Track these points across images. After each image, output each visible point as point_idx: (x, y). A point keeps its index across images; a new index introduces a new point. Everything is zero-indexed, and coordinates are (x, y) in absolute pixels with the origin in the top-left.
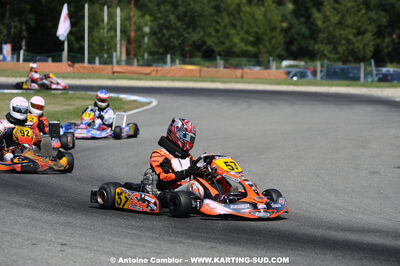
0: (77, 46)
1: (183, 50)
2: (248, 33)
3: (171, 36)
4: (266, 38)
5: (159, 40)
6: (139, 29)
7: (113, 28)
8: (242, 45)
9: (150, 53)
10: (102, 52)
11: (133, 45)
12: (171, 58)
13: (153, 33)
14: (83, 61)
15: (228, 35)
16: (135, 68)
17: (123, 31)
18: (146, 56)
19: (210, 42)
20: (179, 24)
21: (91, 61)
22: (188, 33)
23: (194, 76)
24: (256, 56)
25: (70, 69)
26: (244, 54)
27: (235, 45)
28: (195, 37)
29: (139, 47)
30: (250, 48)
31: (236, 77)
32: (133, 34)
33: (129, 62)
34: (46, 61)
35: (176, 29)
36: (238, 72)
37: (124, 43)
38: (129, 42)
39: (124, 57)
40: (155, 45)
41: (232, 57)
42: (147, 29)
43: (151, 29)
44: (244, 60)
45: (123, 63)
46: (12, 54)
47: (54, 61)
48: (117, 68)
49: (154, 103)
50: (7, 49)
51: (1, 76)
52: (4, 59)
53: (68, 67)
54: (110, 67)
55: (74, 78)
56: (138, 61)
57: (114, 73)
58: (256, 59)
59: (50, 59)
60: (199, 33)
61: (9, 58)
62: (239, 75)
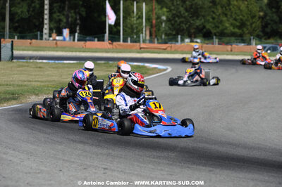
0: (115, 30)
1: (189, 32)
2: (235, 20)
3: (181, 22)
4: (249, 24)
5: (173, 25)
6: (159, 18)
7: (140, 17)
8: (232, 28)
9: (166, 35)
10: (132, 34)
11: (154, 29)
12: (181, 38)
13: (169, 20)
14: (119, 41)
15: (221, 21)
16: (156, 45)
17: (148, 19)
18: (163, 36)
19: (208, 26)
20: (187, 14)
21: (125, 40)
22: (193, 20)
24: (241, 36)
25: (110, 46)
26: (233, 34)
27: (226, 28)
28: (198, 23)
29: (159, 30)
30: (236, 30)
31: (227, 51)
32: (154, 22)
33: (151, 41)
34: (93, 40)
35: (185, 17)
36: (229, 47)
37: (148, 27)
38: (152, 26)
39: (148, 38)
40: (170, 29)
41: (224, 37)
42: (164, 18)
43: (167, 17)
44: (233, 39)
45: (148, 42)
46: (70, 36)
47: (98, 40)
48: (143, 45)
49: (170, 69)
50: (66, 32)
51: (62, 51)
52: (64, 39)
53: (108, 45)
54: (138, 44)
55: (113, 52)
56: (158, 40)
57: (141, 48)
58: (241, 38)
59: (96, 39)
60: (201, 20)
61: (68, 38)
62: (229, 49)
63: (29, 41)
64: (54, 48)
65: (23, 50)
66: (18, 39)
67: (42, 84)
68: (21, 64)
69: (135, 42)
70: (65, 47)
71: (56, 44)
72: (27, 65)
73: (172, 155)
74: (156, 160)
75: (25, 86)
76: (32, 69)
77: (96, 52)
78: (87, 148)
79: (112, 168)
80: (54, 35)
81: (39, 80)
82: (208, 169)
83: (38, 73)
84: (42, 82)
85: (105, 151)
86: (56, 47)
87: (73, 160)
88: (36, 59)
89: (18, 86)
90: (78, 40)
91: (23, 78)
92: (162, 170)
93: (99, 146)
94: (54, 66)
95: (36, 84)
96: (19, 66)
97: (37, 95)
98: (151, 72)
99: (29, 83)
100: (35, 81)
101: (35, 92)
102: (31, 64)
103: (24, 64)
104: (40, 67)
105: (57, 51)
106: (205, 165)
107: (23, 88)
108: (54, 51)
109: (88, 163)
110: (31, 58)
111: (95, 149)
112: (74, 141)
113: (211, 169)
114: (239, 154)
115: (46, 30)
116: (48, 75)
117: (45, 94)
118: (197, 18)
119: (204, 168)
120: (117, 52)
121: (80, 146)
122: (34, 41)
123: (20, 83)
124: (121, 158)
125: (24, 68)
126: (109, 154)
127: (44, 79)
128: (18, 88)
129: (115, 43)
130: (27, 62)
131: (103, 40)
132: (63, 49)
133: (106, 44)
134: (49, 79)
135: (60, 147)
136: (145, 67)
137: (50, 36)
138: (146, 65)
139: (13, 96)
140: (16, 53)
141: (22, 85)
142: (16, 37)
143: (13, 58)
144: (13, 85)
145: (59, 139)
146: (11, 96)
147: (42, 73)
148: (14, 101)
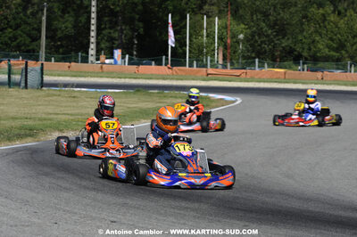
1: (273, 55)
2: (331, 39)
3: (262, 42)
4: (349, 45)
5: (251, 45)
6: (234, 36)
8: (327, 50)
9: (244, 57)
10: (199, 57)
11: (229, 51)
12: (259, 62)
13: (247, 39)
14: (185, 65)
15: (313, 42)
16: (229, 71)
17: (220, 38)
20: (270, 32)
21: (191, 65)
22: (279, 40)
23: (279, 78)
25: (169, 72)
26: (327, 59)
27: (320, 50)
28: (285, 43)
29: (235, 52)
30: (333, 53)
31: (318, 79)
32: (229, 41)
33: (225, 67)
34: (150, 64)
35: (268, 36)
36: (319, 75)
37: (221, 48)
38: (226, 47)
39: (221, 62)
40: (248, 50)
41: (315, 61)
42: (241, 36)
43: (245, 36)
45: (220, 66)
46: (122, 58)
47: (156, 64)
48: (210, 71)
49: (239, 101)
50: (118, 53)
51: (107, 77)
52: (116, 62)
53: (167, 70)
54: (205, 69)
55: (172, 79)
56: (232, 64)
57: (208, 75)
59: (153, 63)
60: (288, 39)
61: (119, 61)
62: (320, 77)
63: (68, 64)
64: (98, 73)
65: (59, 75)
66: (55, 61)
68: (51, 92)
70: (112, 72)
71: (102, 67)
72: (58, 93)
73: (204, 206)
74: (182, 212)
75: (50, 119)
76: (64, 99)
77: (151, 79)
78: (100, 196)
79: (123, 221)
80: (102, 57)
81: (69, 112)
84: (72, 115)
85: (121, 200)
86: (101, 73)
87: (76, 211)
88: (72, 87)
89: (40, 120)
90: (129, 64)
91: (50, 109)
92: (184, 224)
95: (63, 117)
96: (48, 95)
97: (61, 131)
98: (214, 104)
99: (55, 116)
101: (59, 127)
102: (62, 93)
103: (55, 92)
104: (74, 97)
105: (101, 77)
106: (241, 219)
107: (45, 122)
108: (97, 77)
109: (94, 215)
110: (66, 85)
112: (86, 188)
113: (247, 223)
115: (92, 51)
116: (82, 107)
117: (72, 130)
118: (283, 38)
120: (177, 79)
121: (92, 194)
122: (73, 64)
123: (44, 116)
124: (138, 208)
125: (55, 97)
126: (124, 205)
127: (77, 111)
129: (174, 68)
130: (60, 91)
131: (161, 65)
132: (110, 75)
133: (163, 69)
135: (65, 194)
136: (209, 98)
137: (98, 59)
138: (211, 95)
139: (30, 132)
140: (47, 79)
141: (45, 119)
142: (53, 59)
143: (42, 84)
144: (34, 119)
145: (68, 185)
146: (28, 132)
147: (75, 104)
148: (30, 139)
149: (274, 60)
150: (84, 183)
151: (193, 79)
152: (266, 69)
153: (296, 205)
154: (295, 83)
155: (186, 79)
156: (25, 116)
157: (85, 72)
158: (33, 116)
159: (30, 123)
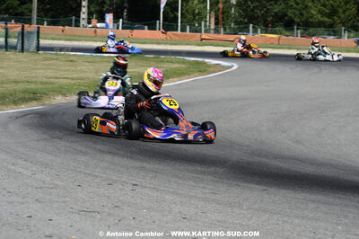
0: (172, 15)
1: (266, 20)
2: (324, 5)
3: (255, 8)
4: (341, 11)
5: (244, 11)
8: (319, 16)
9: (236, 23)
10: (193, 21)
12: (253, 27)
13: (239, 4)
14: (177, 30)
15: (306, 7)
16: (222, 36)
18: (232, 25)
21: (183, 30)
22: (271, 5)
23: (273, 44)
24: (331, 26)
25: (163, 36)
26: (320, 24)
27: (312, 16)
28: (277, 8)
30: (325, 19)
32: (221, 6)
33: (217, 31)
34: (143, 29)
35: (260, 2)
37: (213, 13)
39: (213, 26)
40: (241, 16)
42: (234, 1)
43: (238, 1)
44: (321, 30)
45: (212, 31)
46: (114, 22)
47: (149, 29)
48: (204, 36)
49: (236, 66)
50: (109, 17)
51: (101, 42)
52: (107, 27)
53: (161, 34)
54: (199, 34)
55: (166, 44)
56: (225, 29)
57: (202, 39)
58: (332, 29)
59: (146, 27)
60: (280, 5)
61: (111, 25)
63: (61, 27)
64: (92, 37)
65: (53, 39)
66: (48, 25)
67: (72, 82)
68: (48, 56)
69: (197, 32)
71: (95, 32)
72: (56, 57)
73: (220, 170)
75: (51, 83)
76: (62, 63)
77: (145, 43)
78: (117, 159)
79: (144, 184)
80: (94, 21)
81: (70, 76)
82: (261, 187)
83: (68, 68)
84: (72, 79)
85: (138, 164)
86: (95, 37)
87: (96, 174)
88: (67, 51)
89: (42, 83)
90: (123, 28)
91: (50, 73)
92: (205, 188)
93: (132, 158)
94: (90, 60)
95: (65, 81)
96: (46, 59)
97: (65, 95)
98: (211, 69)
99: (56, 80)
100: (64, 78)
101: (62, 91)
102: (59, 57)
104: (72, 61)
105: (96, 41)
106: (258, 183)
107: (47, 86)
108: (92, 41)
109: (114, 178)
110: (61, 49)
111: (126, 162)
112: (102, 152)
113: (266, 188)
114: (303, 171)
115: (84, 15)
116: (81, 71)
118: (276, 3)
119: (257, 186)
120: (172, 44)
121: (108, 158)
122: (67, 27)
123: (45, 80)
124: (156, 172)
125: (51, 62)
126: (142, 168)
127: (75, 76)
128: (41, 86)
129: (169, 33)
130: (56, 55)
131: (155, 29)
132: (104, 39)
133: (158, 34)
134: (82, 75)
135: (83, 158)
136: (205, 63)
137: (89, 23)
138: (207, 60)
139: (34, 96)
140: (43, 42)
141: (46, 83)
142: (45, 22)
143: (39, 48)
144: (36, 83)
145: (83, 149)
146: (32, 96)
147: (74, 69)
148: (35, 103)
149: (266, 26)
150: (99, 147)
151: (188, 44)
152: (259, 34)
153: (309, 170)
154: (290, 49)
155: (180, 44)
156: (26, 79)
157: (80, 36)
158: (34, 80)
159: (33, 86)
